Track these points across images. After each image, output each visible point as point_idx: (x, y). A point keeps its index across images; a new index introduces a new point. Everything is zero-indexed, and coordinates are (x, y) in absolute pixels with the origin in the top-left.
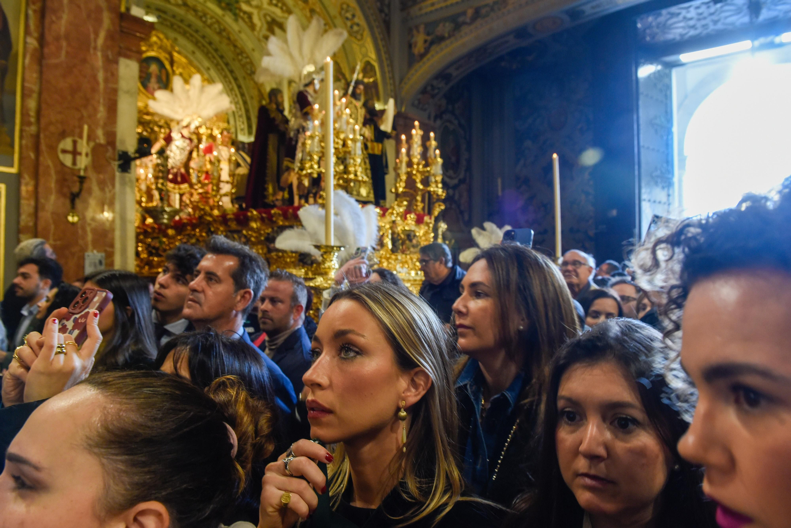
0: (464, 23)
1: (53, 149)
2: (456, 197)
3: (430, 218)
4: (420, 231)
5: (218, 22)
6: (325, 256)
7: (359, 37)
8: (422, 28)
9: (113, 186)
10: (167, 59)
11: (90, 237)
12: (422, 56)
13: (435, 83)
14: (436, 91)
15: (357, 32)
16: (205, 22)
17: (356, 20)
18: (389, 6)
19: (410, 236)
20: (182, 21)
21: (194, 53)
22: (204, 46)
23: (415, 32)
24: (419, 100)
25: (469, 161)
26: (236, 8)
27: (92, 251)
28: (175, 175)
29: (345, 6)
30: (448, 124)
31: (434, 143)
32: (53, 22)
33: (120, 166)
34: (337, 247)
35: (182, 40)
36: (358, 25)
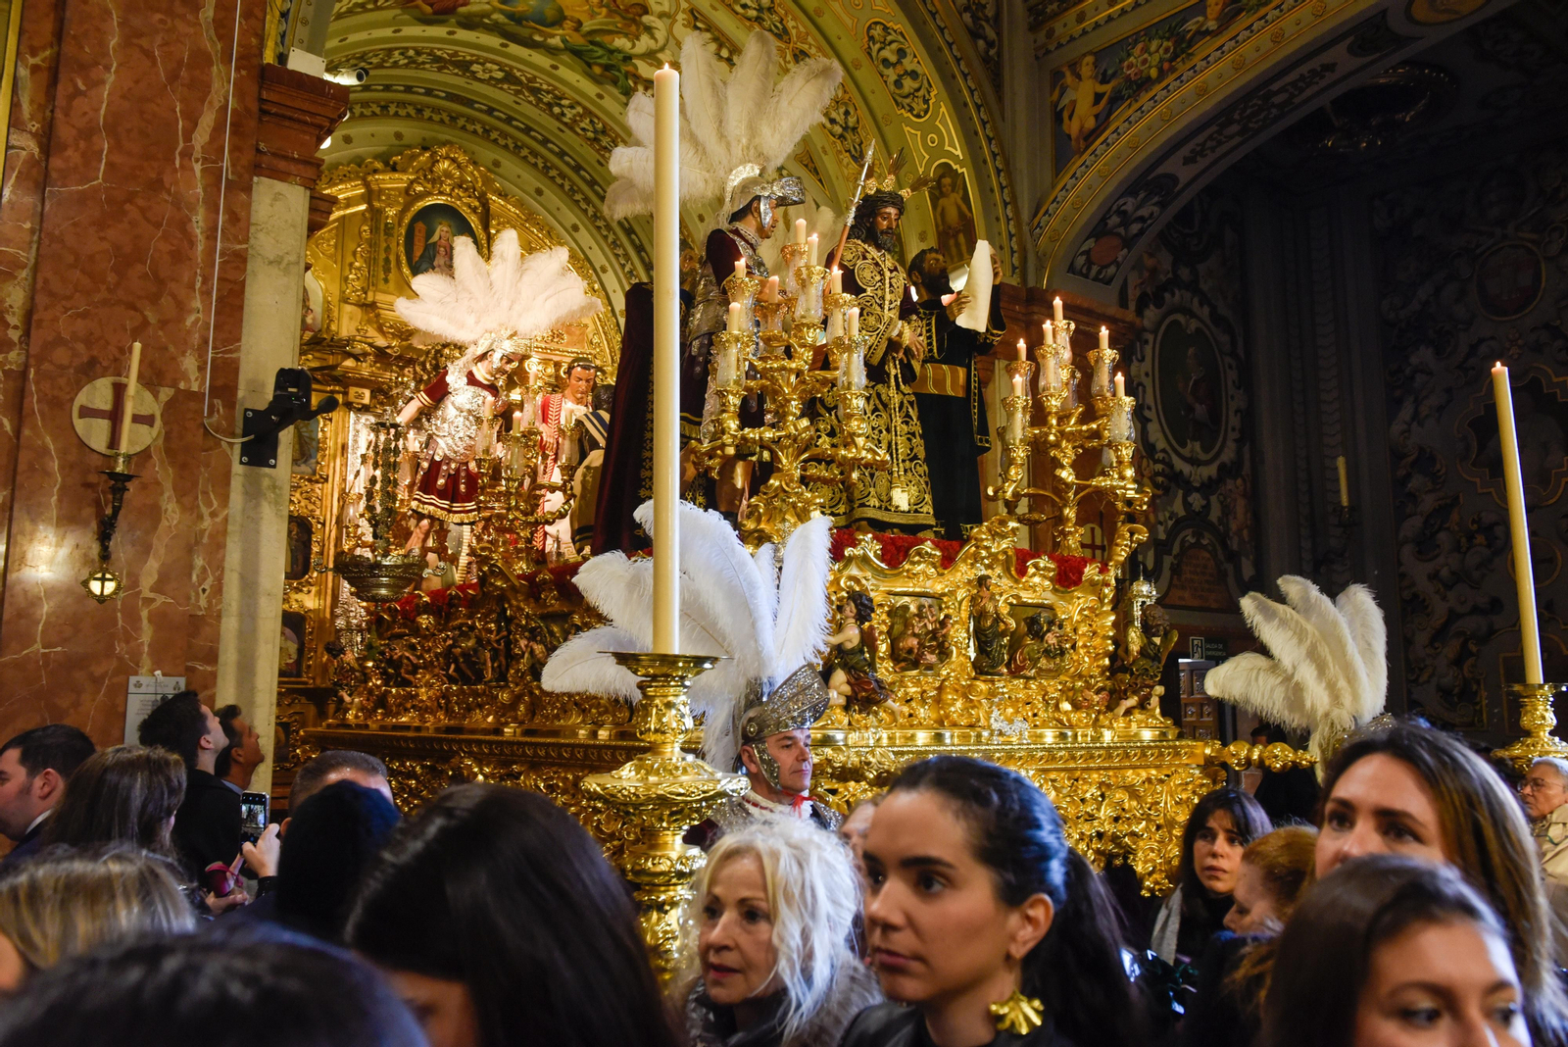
0: (1202, 33)
1: (58, 405)
2: (1215, 514)
3: (1104, 570)
4: (1074, 608)
5: (588, 112)
6: (651, 691)
7: (919, 106)
8: (1086, 68)
9: (225, 499)
10: (474, 210)
11: (146, 633)
12: (1090, 137)
13: (1129, 204)
14: (1135, 228)
15: (912, 94)
16: (559, 117)
17: (908, 64)
18: (997, 20)
19: (1036, 622)
20: (509, 120)
21: (539, 192)
22: (563, 176)
23: (1069, 79)
24: (1087, 253)
25: (1249, 415)
26: (627, 75)
27: (152, 672)
28: (453, 479)
29: (877, 32)
30: (1180, 317)
31: (1109, 354)
32: (77, 93)
33: (246, 449)
34: (687, 659)
35: (510, 165)
36: (914, 75)
